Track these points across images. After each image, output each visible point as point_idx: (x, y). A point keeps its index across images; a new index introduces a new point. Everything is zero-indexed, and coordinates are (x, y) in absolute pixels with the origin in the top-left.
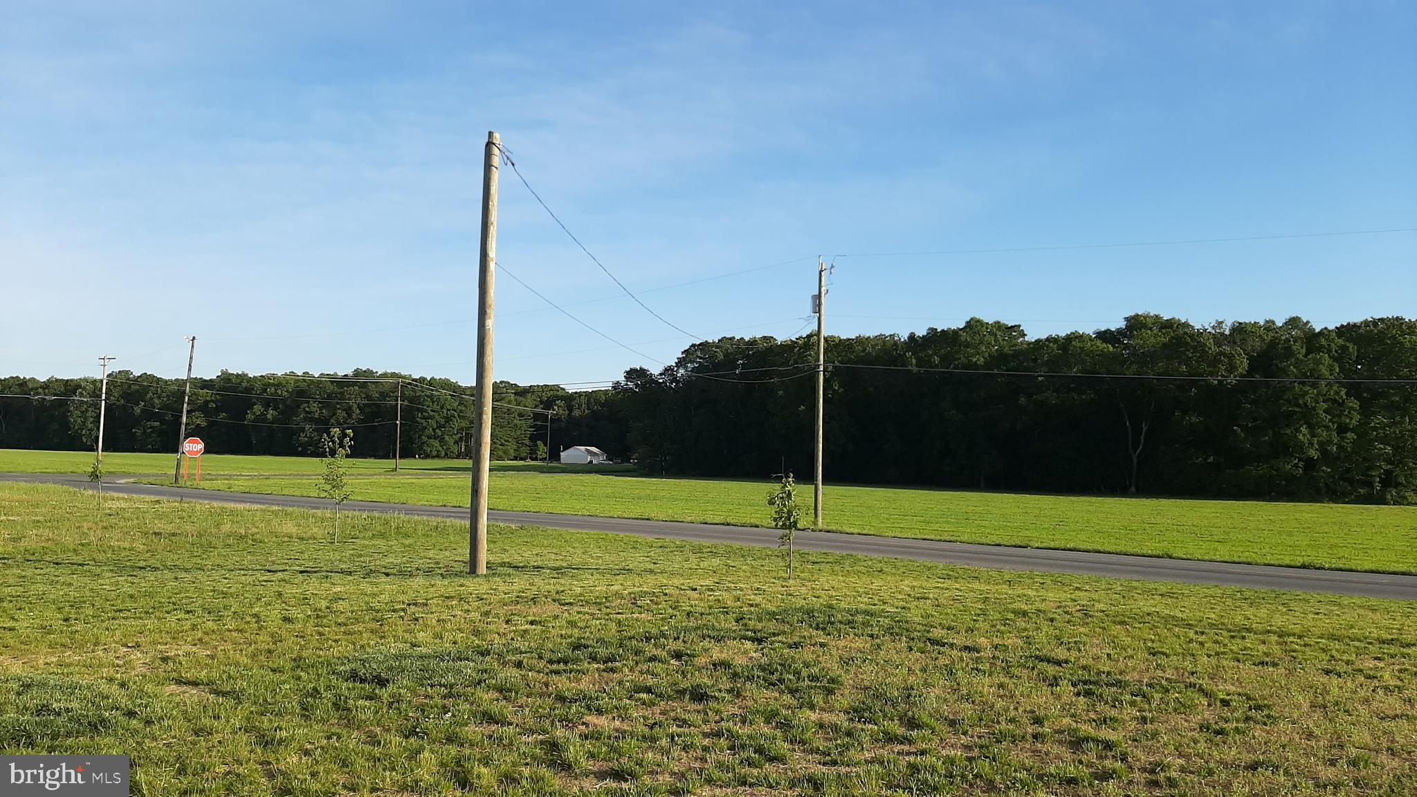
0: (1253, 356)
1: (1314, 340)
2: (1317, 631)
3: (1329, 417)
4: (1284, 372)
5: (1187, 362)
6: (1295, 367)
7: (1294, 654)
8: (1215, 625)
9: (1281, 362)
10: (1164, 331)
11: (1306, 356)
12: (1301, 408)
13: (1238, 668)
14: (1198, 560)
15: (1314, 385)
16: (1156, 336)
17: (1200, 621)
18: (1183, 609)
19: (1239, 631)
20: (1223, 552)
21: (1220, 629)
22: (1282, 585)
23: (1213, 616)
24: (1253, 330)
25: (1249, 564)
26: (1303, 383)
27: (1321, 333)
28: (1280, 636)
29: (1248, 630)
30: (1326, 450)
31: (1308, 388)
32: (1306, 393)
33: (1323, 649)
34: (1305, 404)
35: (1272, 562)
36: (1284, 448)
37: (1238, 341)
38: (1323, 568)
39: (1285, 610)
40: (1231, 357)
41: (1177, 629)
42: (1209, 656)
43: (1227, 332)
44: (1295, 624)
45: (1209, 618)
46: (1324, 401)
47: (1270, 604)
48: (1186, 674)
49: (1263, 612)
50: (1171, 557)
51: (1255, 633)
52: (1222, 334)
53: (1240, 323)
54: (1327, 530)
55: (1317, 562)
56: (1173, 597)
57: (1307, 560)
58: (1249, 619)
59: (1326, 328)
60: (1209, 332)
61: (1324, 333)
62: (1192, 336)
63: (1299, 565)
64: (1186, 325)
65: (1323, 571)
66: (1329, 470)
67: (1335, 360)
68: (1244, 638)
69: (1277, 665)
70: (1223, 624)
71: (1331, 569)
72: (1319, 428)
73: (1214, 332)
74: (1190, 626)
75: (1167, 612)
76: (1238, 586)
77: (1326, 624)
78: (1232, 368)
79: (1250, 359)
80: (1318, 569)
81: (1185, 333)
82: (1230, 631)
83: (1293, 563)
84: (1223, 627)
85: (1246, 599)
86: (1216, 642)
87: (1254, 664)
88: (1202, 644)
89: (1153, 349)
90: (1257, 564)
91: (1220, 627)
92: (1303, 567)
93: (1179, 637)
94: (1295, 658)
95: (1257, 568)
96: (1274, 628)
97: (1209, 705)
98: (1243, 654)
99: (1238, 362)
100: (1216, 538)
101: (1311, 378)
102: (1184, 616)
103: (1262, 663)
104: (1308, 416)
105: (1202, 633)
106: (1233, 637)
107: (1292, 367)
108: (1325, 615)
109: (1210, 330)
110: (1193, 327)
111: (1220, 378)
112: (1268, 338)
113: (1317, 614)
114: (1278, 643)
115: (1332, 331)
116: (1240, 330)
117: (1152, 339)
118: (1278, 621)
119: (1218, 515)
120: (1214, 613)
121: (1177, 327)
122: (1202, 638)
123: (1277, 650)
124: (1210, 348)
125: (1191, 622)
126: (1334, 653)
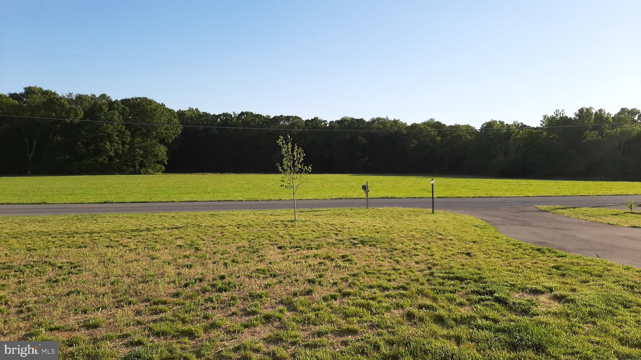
0: (85, 110)
1: (112, 105)
2: (107, 230)
3: (118, 138)
4: (100, 118)
5: (55, 111)
6: (104, 116)
7: (95, 241)
8: (62, 233)
9: (98, 114)
10: (44, 96)
11: (108, 111)
12: (107, 134)
13: (69, 250)
14: (58, 204)
15: (112, 124)
16: (40, 98)
17: (55, 232)
18: (48, 227)
19: (73, 234)
20: (70, 199)
21: (64, 234)
22: (94, 211)
23: (62, 229)
24: (86, 98)
25: (82, 203)
26: (107, 123)
27: (115, 101)
28: (90, 234)
29: (76, 233)
30: (117, 152)
31: (109, 125)
32: (109, 127)
33: (108, 237)
34: (108, 132)
35: (92, 202)
36: (99, 152)
37: (79, 103)
38: (113, 203)
39: (95, 222)
40: (75, 110)
41: (43, 237)
42: (56, 247)
43: (74, 99)
44: (97, 228)
45: (59, 230)
46: (116, 131)
47: (89, 220)
48: (44, 257)
49: (85, 225)
50: (45, 203)
51: (80, 234)
52: (72, 99)
53: (80, 95)
54: (116, 186)
55: (111, 200)
56: (44, 222)
57: (106, 200)
58: (78, 228)
59: (117, 100)
60: (66, 98)
61: (116, 102)
62: (57, 99)
63: (103, 202)
64: (55, 94)
65: (113, 204)
66: (118, 161)
67: (120, 114)
68: (74, 237)
69: (87, 247)
70: (66, 232)
71: (116, 203)
72: (114, 143)
73: (68, 98)
74: (50, 235)
75: (40, 229)
76: (76, 214)
77: (111, 226)
78: (76, 115)
79: (85, 111)
80: (111, 203)
81: (54, 98)
82: (68, 234)
83: (101, 202)
84: (66, 233)
85: (78, 219)
86: (61, 240)
87: (76, 248)
88: (54, 242)
89: (39, 104)
90: (85, 203)
91: (64, 233)
92: (105, 203)
93: (43, 240)
94: (95, 243)
95: (85, 205)
96: (88, 231)
97: (53, 270)
98: (72, 244)
99: (79, 113)
100: (68, 193)
101: (111, 121)
102: (48, 231)
103: (80, 247)
104: (109, 137)
105: (55, 237)
106: (69, 237)
107: (102, 116)
108: (112, 222)
109: (66, 97)
110: (58, 95)
111: (71, 119)
112: (92, 103)
113: (108, 222)
114: (89, 237)
115: (119, 101)
116: (80, 98)
117: (38, 99)
118: (91, 227)
119: (70, 182)
120: (62, 227)
121: (50, 94)
122: (54, 240)
123: (88, 240)
124: (66, 106)
125: (51, 233)
126: (112, 238)
